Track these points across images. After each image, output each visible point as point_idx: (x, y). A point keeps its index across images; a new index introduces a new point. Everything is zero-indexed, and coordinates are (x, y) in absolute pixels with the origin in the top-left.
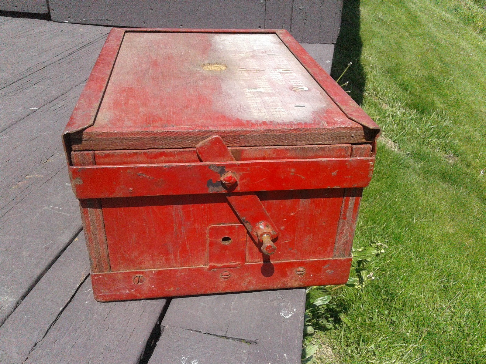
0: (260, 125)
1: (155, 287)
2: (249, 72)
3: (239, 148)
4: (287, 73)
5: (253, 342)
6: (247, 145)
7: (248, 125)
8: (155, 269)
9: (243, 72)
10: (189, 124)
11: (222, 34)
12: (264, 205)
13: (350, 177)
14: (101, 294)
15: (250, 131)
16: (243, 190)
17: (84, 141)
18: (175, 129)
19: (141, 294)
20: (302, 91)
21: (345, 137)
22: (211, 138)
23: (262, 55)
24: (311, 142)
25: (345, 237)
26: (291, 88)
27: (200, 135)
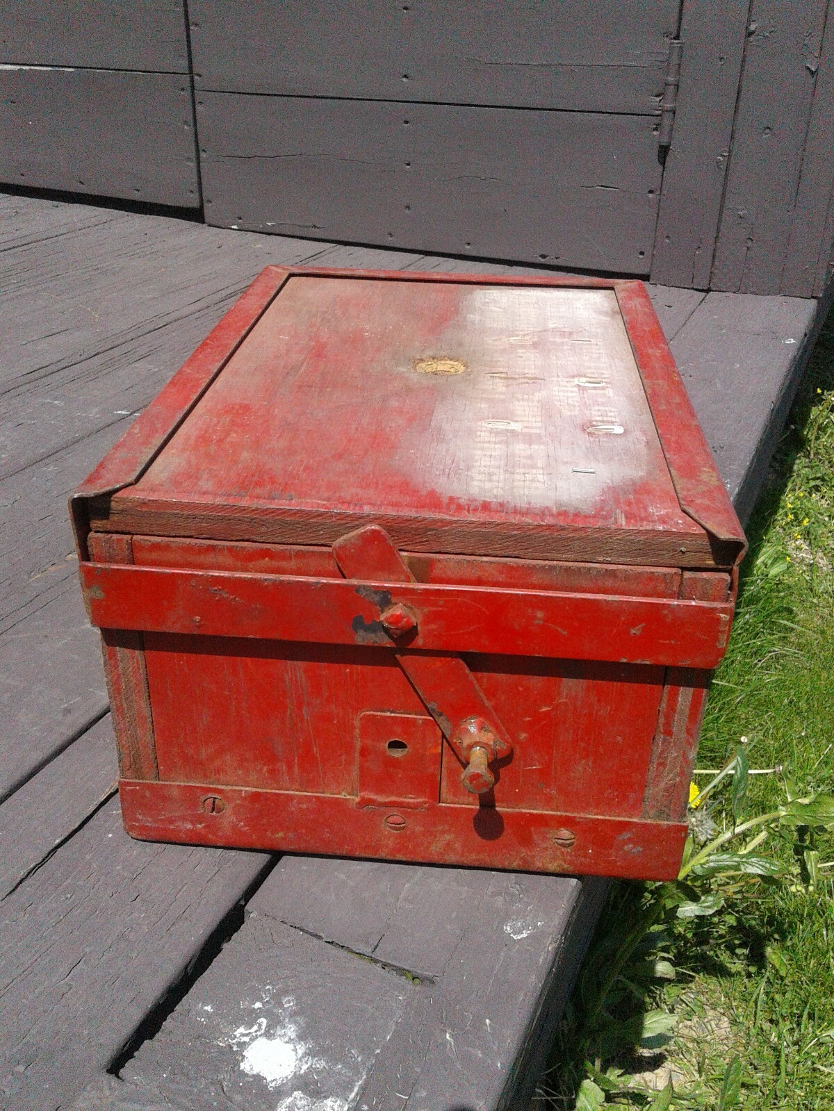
0: (475, 510)
1: (245, 826)
2: (510, 382)
3: (426, 555)
4: (595, 388)
5: (427, 978)
6: (442, 550)
7: (448, 509)
8: (247, 789)
9: (498, 380)
10: (326, 495)
11: (493, 287)
12: (479, 682)
13: (673, 642)
14: (137, 824)
15: (451, 523)
16: (431, 647)
17: (114, 513)
18: (294, 504)
19: (217, 836)
20: (608, 435)
21: (665, 552)
22: (362, 530)
23: (558, 340)
24: (587, 557)
25: (671, 775)
26: (587, 428)
27: (344, 522)
